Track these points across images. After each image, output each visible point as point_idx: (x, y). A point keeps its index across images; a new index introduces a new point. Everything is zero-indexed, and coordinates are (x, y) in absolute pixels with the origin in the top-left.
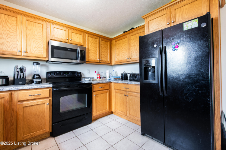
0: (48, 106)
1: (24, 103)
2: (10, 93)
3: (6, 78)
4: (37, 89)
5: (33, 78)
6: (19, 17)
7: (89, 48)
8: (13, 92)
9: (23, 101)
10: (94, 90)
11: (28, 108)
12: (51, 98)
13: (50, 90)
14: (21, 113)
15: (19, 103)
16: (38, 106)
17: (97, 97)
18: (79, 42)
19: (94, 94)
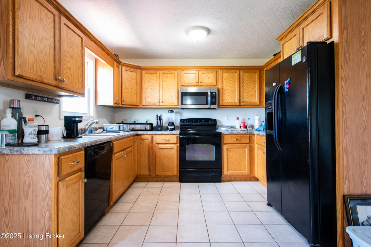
0: (176, 151)
1: (160, 145)
2: (151, 136)
3: (151, 124)
4: (168, 134)
5: (169, 125)
6: (158, 72)
7: (224, 88)
8: (153, 136)
9: (159, 144)
10: (225, 142)
11: (162, 150)
12: (178, 145)
13: (177, 137)
14: (157, 153)
15: (157, 145)
16: (168, 150)
17: (229, 152)
18: (210, 82)
19: (225, 147)
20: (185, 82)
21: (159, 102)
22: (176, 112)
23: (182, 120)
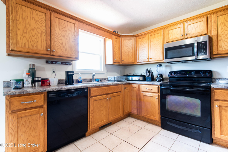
0: (157, 100)
1: (144, 93)
2: (138, 85)
3: (144, 76)
4: (151, 85)
8: (140, 85)
9: (144, 91)
11: (146, 97)
12: (160, 94)
13: (158, 87)
14: (143, 99)
15: (142, 92)
16: (151, 97)
17: (223, 112)
18: (199, 31)
20: (170, 38)
21: (148, 59)
22: (166, 66)
23: (171, 73)
